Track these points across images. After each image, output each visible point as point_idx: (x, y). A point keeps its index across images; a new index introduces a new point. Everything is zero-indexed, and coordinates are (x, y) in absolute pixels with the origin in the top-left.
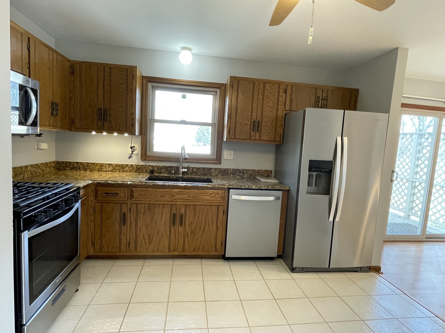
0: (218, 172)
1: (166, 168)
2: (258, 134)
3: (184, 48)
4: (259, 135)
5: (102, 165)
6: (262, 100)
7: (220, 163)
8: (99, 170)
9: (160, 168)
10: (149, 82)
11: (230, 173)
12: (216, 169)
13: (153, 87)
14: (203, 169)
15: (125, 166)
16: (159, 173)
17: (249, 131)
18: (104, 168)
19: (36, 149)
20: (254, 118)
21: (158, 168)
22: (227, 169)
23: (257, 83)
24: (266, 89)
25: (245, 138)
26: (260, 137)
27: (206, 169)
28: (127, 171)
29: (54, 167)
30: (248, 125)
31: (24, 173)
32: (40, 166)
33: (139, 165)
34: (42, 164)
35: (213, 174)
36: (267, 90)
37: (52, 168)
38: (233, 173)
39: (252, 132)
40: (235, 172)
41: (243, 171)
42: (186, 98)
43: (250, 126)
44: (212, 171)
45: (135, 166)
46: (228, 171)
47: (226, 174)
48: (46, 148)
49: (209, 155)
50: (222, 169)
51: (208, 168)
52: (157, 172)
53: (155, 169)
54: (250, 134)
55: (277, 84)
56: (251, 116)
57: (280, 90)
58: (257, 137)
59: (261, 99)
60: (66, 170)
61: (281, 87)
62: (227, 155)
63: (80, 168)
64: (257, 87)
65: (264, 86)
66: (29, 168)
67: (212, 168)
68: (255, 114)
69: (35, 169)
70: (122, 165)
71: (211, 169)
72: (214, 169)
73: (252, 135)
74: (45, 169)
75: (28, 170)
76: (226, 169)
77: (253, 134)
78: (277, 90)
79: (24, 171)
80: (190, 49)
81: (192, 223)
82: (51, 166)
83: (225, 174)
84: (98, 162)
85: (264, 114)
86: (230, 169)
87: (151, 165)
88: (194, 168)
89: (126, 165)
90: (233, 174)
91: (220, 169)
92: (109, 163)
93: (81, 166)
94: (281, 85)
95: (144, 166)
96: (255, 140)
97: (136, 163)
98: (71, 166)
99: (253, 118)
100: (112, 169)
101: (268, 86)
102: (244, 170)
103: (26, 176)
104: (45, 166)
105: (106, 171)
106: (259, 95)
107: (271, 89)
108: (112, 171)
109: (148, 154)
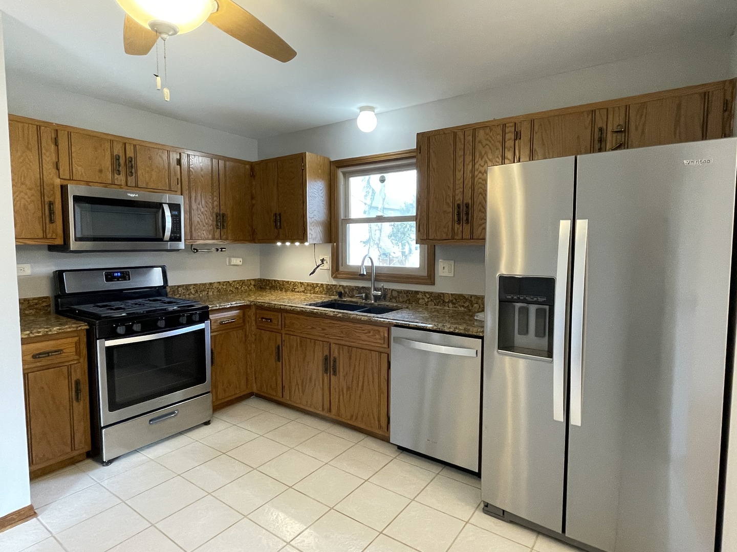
0: (428, 298)
1: (358, 289)
2: (467, 228)
3: (362, 109)
4: (469, 230)
5: (295, 284)
6: (471, 164)
7: (433, 283)
8: (292, 291)
9: (352, 289)
10: (339, 167)
11: (447, 301)
12: (425, 293)
13: (344, 174)
14: (406, 292)
15: (315, 285)
16: (351, 297)
17: (450, 223)
18: (296, 287)
19: (228, 264)
20: (459, 199)
21: (349, 289)
22: (443, 294)
23: (460, 134)
24: (477, 140)
25: (444, 237)
26: (472, 233)
27: (410, 292)
28: (317, 292)
29: (254, 285)
30: (449, 213)
31: (207, 290)
32: (232, 283)
33: (329, 285)
34: (235, 281)
35: (420, 301)
36: (480, 142)
37: (252, 286)
38: (452, 300)
39: (456, 226)
40: (456, 300)
41: (470, 298)
42: (386, 181)
43: (453, 214)
44: (419, 296)
45: (325, 286)
46: (444, 297)
47: (442, 302)
48: (241, 263)
49: (416, 269)
50: (436, 293)
51: (413, 291)
52: (348, 295)
53: (347, 290)
54: (453, 229)
55: (498, 126)
56: (454, 197)
57: (506, 135)
58: (467, 234)
59: (469, 162)
60: (266, 289)
61: (507, 130)
62: (443, 269)
63: (277, 287)
64: (461, 142)
65: (474, 136)
66: (215, 285)
67: (419, 292)
68: (460, 192)
69: (225, 287)
70: (313, 284)
71: (417, 292)
72: (421, 292)
73: (456, 231)
74: (239, 287)
75: (214, 287)
76: (441, 293)
77: (458, 229)
78: (500, 138)
79: (208, 288)
80: (371, 109)
81: (347, 373)
82: (251, 284)
83: (439, 302)
84: (291, 280)
85: (476, 188)
86: (448, 294)
87: (342, 284)
88: (393, 290)
89: (317, 284)
90: (454, 304)
91: (431, 294)
92: (301, 281)
93: (278, 284)
94: (507, 125)
95: (334, 285)
96: (462, 239)
97: (327, 282)
98: (270, 285)
99: (457, 199)
100: (304, 290)
101: (481, 134)
102: (471, 296)
103: (211, 293)
104: (241, 284)
105: (298, 292)
106: (466, 154)
107: (487, 139)
108: (303, 292)
109: (341, 269)
